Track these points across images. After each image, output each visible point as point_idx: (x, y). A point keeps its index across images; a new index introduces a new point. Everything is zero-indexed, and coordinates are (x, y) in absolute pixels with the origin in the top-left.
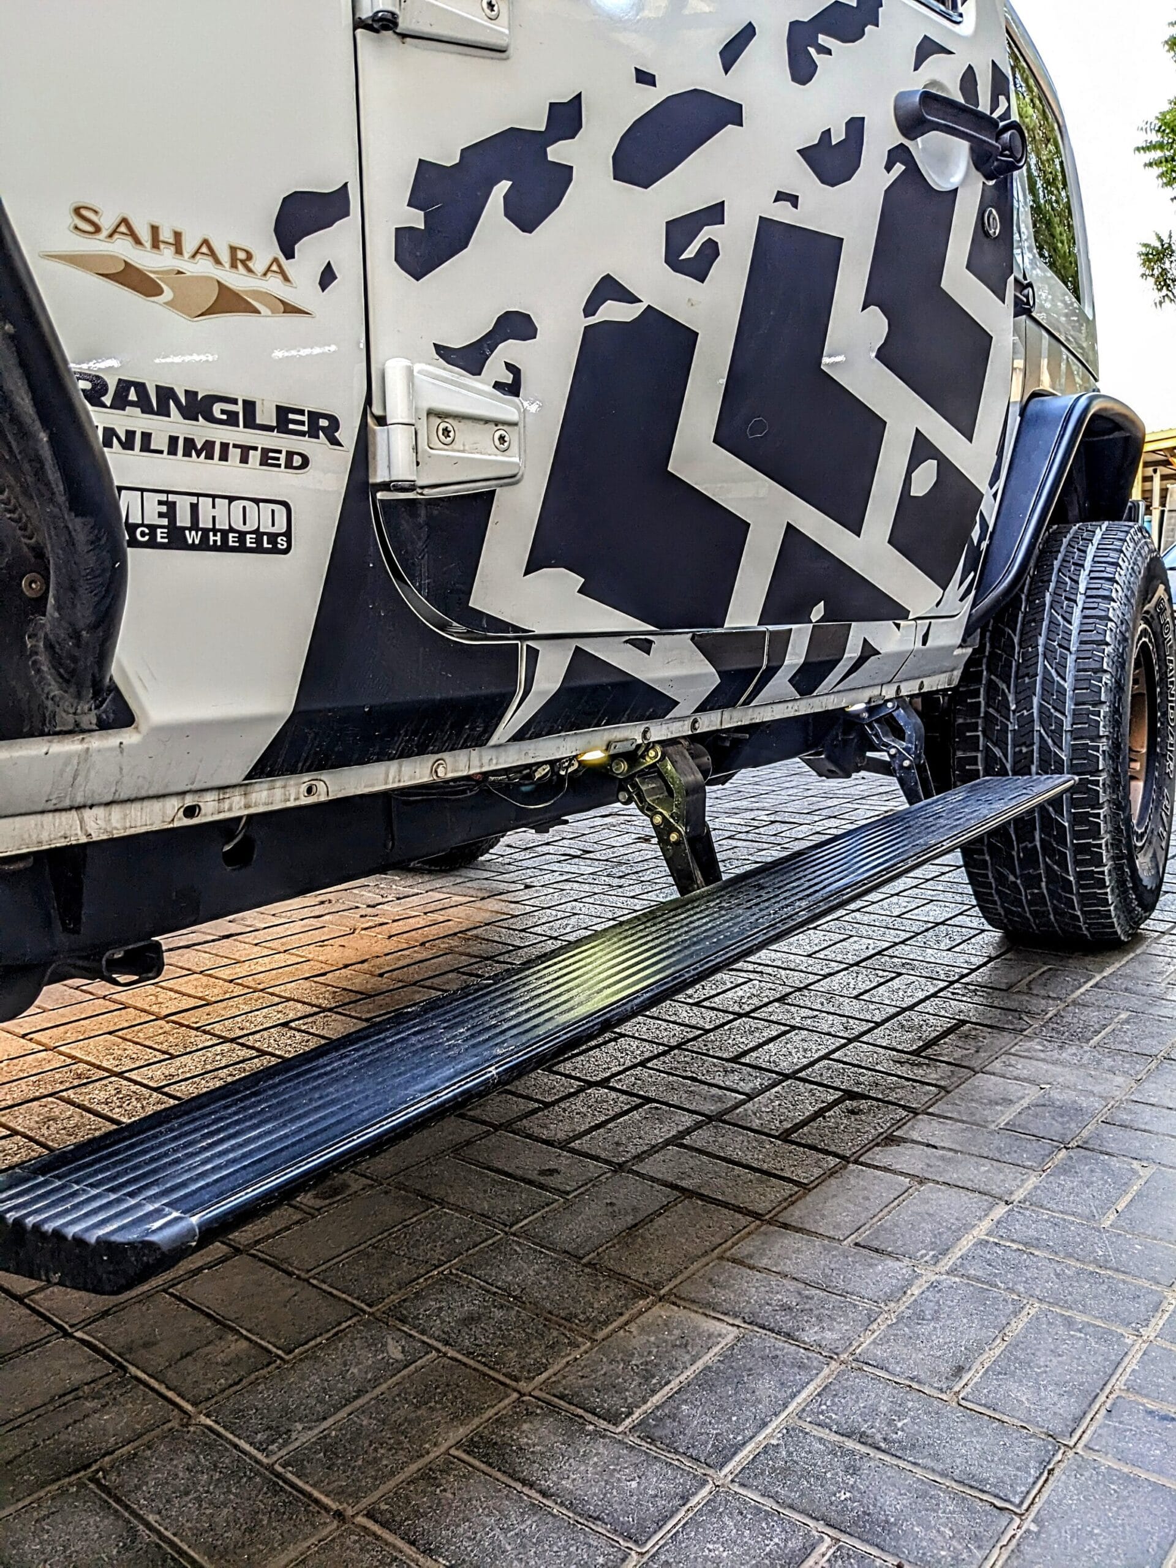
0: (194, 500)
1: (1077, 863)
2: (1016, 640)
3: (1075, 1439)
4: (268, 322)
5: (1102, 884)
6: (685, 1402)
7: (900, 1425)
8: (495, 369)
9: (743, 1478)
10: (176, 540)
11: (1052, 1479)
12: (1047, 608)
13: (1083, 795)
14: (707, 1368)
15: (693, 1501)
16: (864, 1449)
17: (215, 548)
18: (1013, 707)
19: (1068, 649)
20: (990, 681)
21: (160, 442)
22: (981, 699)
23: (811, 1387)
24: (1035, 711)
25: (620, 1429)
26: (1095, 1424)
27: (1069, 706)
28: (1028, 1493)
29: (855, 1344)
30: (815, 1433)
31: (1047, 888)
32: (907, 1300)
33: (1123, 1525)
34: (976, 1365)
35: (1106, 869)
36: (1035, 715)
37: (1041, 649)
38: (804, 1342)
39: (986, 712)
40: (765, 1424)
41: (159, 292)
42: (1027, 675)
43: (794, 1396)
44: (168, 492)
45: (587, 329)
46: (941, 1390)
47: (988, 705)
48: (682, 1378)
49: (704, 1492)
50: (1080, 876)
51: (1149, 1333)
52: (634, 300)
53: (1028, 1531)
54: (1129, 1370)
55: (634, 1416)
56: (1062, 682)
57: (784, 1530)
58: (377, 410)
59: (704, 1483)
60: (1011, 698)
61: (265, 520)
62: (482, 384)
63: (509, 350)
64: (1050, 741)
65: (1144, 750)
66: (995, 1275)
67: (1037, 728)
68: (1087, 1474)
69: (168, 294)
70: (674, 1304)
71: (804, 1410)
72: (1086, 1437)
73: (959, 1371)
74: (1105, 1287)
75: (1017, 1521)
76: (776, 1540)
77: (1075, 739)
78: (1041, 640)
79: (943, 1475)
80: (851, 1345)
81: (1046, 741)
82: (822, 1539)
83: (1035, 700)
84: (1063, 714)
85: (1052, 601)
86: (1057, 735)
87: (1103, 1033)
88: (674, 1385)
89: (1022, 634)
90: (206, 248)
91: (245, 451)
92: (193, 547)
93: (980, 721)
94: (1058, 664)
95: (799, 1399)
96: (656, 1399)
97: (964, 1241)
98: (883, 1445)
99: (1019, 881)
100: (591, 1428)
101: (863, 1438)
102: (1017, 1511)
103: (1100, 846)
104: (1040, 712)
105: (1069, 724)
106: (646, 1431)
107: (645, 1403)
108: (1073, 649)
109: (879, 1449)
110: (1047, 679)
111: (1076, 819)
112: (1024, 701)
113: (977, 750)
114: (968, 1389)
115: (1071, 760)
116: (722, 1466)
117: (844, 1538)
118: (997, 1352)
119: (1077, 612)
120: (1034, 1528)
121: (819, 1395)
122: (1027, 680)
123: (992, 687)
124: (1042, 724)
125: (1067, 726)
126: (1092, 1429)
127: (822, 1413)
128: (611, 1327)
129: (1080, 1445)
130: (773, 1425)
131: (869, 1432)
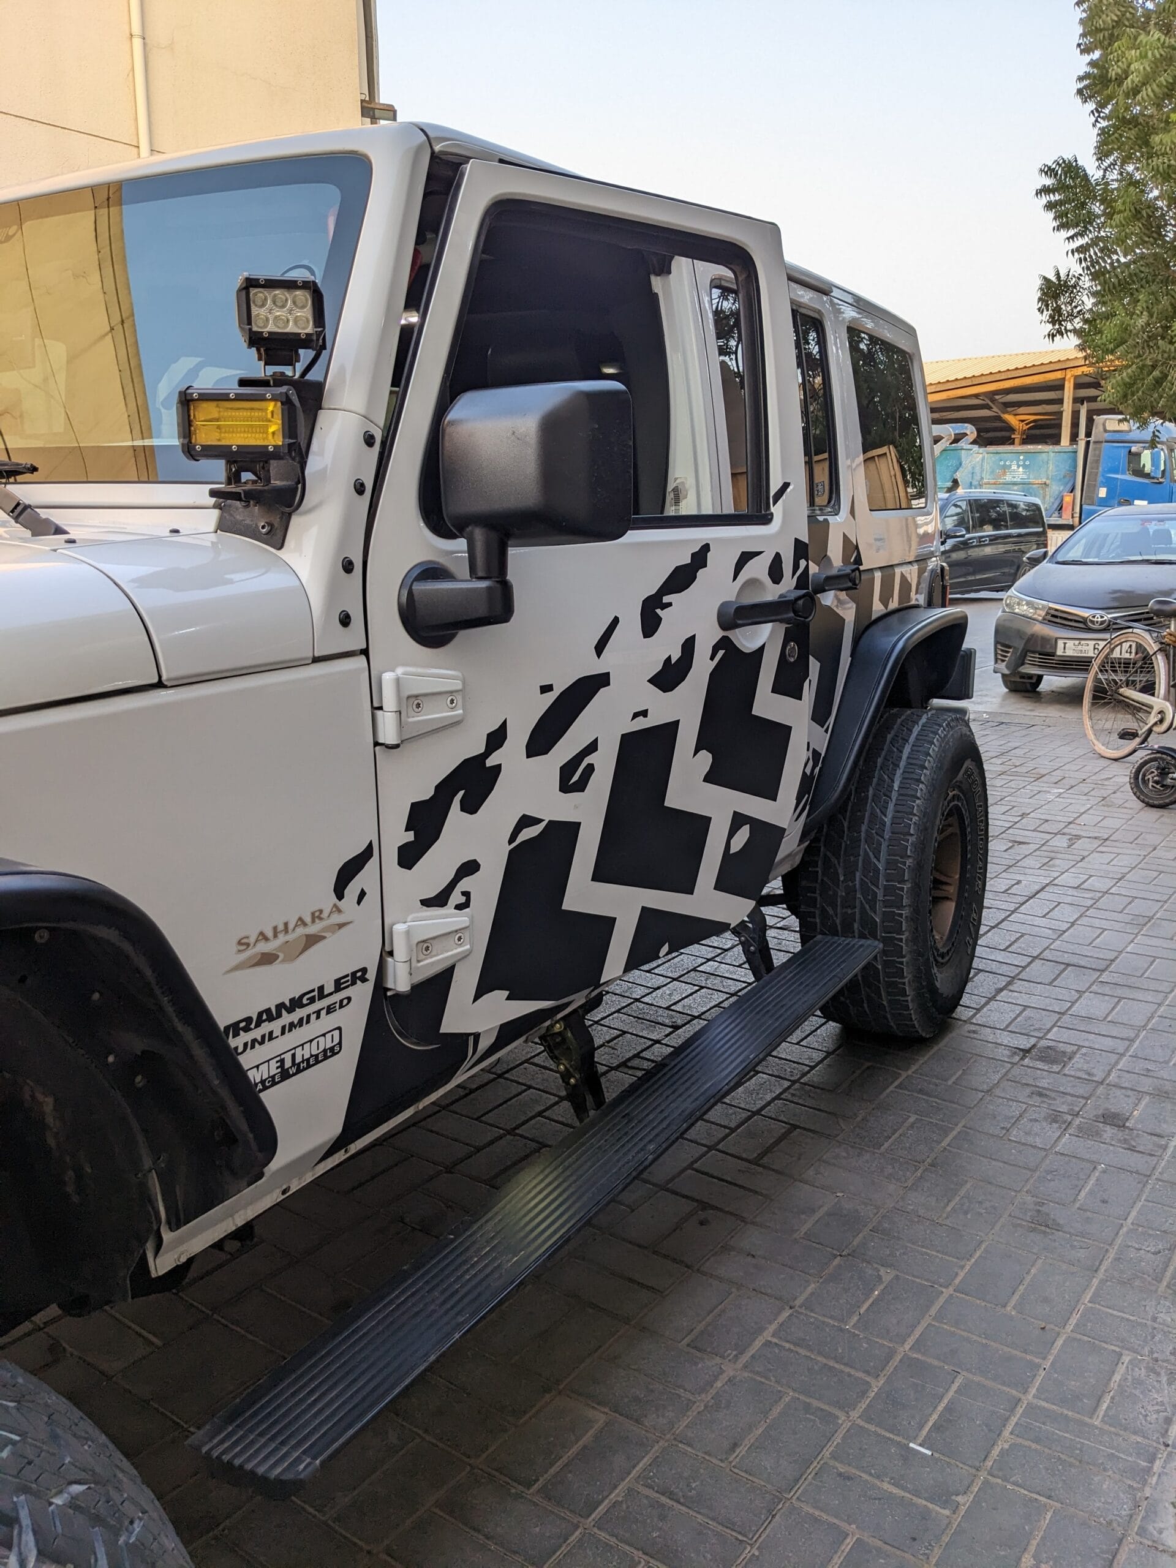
0: (293, 1051)
1: (889, 994)
2: (846, 824)
3: (792, 1494)
4: (331, 940)
5: (907, 1008)
6: (570, 1472)
7: (694, 1485)
8: (456, 898)
9: (599, 1525)
10: (285, 1075)
11: (774, 1520)
12: (869, 801)
13: (892, 948)
14: (585, 1447)
15: (571, 1539)
16: (671, 1503)
17: (305, 1069)
18: (842, 878)
19: (883, 837)
20: (825, 855)
21: (277, 1032)
22: (819, 870)
23: (645, 1460)
24: (857, 882)
25: (531, 1491)
26: (807, 1482)
27: (882, 881)
28: (758, 1531)
29: (676, 1426)
30: (644, 1492)
31: (868, 1007)
32: (713, 1392)
33: (805, 1551)
34: (746, 1442)
35: (909, 998)
36: (857, 886)
37: (863, 835)
38: (646, 1427)
39: (822, 880)
40: (615, 1487)
41: (278, 957)
42: (852, 855)
43: (634, 1467)
44: (280, 1055)
45: (511, 852)
46: (721, 1460)
47: (823, 874)
48: (569, 1454)
49: (577, 1533)
50: (889, 1001)
51: (855, 1414)
52: (540, 821)
53: (753, 1555)
54: (835, 1443)
55: (540, 1482)
56: (877, 863)
57: (619, 1556)
58: (387, 948)
59: (577, 1527)
60: (840, 871)
61: (327, 1043)
62: (449, 909)
63: (464, 884)
64: (867, 907)
65: (957, 876)
66: (770, 1370)
67: (859, 895)
68: (793, 1517)
69: (281, 956)
70: (568, 1396)
71: (639, 1477)
72: (798, 1493)
73: (735, 1446)
74: (835, 1379)
75: (749, 1548)
76: (614, 1563)
77: (886, 907)
78: (864, 828)
79: (713, 1519)
80: (673, 1427)
81: (865, 908)
82: (640, 1562)
83: (858, 874)
84: (878, 887)
85: (874, 795)
86: (872, 902)
87: (894, 1137)
88: (565, 1460)
89: (850, 822)
90: (301, 922)
91: (318, 1013)
92: (294, 1074)
93: (818, 886)
94: (875, 848)
95: (637, 1468)
96: (552, 1471)
97: (757, 1342)
98: (682, 1500)
99: (848, 1001)
100: (513, 1491)
101: (671, 1496)
102: (750, 1542)
103: (904, 984)
104: (861, 885)
105: (882, 894)
106: (545, 1492)
107: (546, 1473)
108: (886, 837)
109: (679, 1502)
110: (867, 860)
111: (886, 964)
112: (850, 875)
113: (815, 906)
114: (737, 1460)
115: (883, 922)
116: (589, 1516)
117: (652, 1561)
118: (760, 1430)
119: (891, 806)
120: (757, 1553)
121: (650, 1465)
122: (852, 859)
123: (826, 860)
124: (862, 894)
125: (880, 897)
126: (804, 1485)
127: (650, 1478)
128: (527, 1416)
129: (795, 1498)
130: (620, 1487)
131: (675, 1491)
